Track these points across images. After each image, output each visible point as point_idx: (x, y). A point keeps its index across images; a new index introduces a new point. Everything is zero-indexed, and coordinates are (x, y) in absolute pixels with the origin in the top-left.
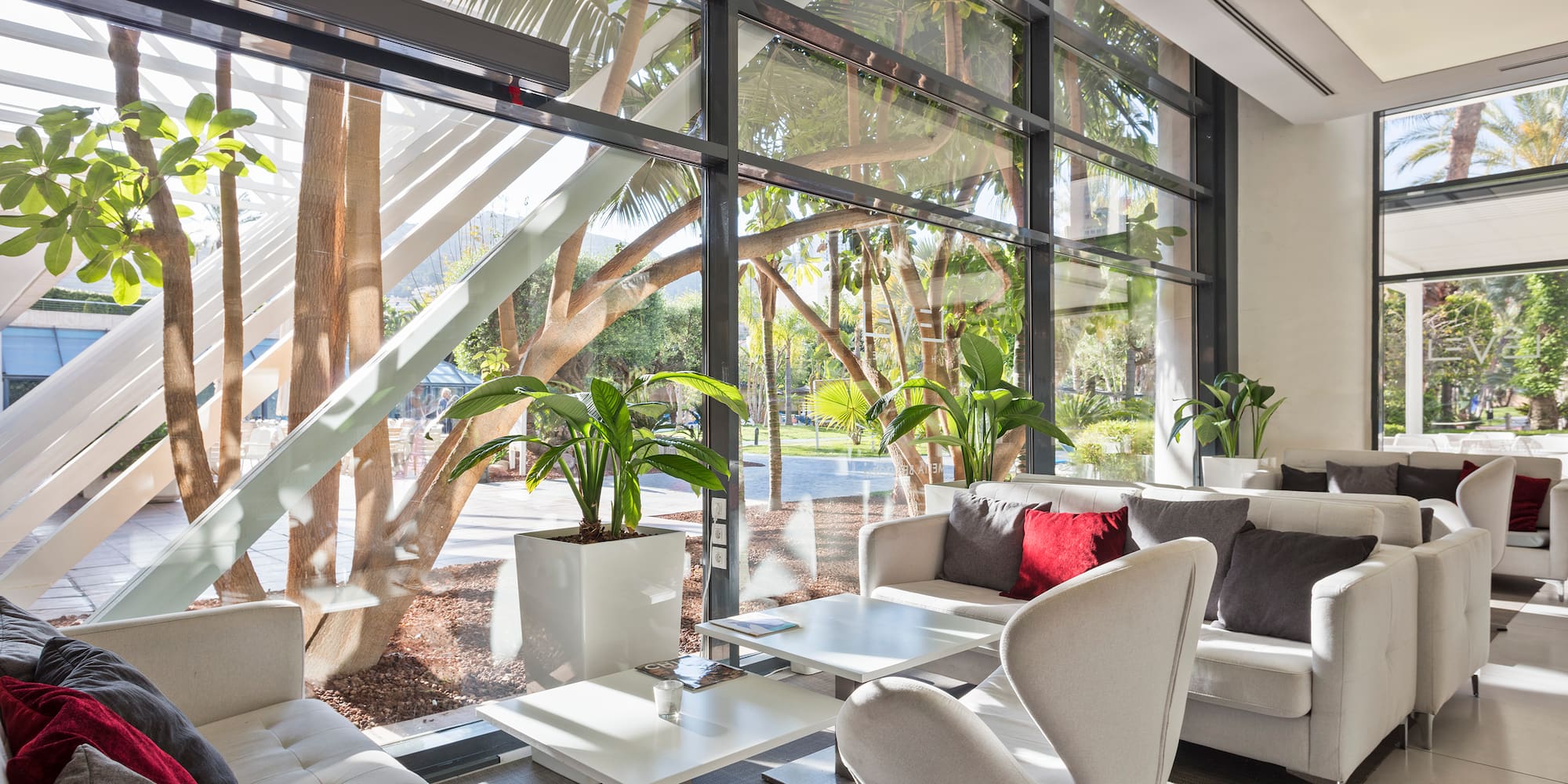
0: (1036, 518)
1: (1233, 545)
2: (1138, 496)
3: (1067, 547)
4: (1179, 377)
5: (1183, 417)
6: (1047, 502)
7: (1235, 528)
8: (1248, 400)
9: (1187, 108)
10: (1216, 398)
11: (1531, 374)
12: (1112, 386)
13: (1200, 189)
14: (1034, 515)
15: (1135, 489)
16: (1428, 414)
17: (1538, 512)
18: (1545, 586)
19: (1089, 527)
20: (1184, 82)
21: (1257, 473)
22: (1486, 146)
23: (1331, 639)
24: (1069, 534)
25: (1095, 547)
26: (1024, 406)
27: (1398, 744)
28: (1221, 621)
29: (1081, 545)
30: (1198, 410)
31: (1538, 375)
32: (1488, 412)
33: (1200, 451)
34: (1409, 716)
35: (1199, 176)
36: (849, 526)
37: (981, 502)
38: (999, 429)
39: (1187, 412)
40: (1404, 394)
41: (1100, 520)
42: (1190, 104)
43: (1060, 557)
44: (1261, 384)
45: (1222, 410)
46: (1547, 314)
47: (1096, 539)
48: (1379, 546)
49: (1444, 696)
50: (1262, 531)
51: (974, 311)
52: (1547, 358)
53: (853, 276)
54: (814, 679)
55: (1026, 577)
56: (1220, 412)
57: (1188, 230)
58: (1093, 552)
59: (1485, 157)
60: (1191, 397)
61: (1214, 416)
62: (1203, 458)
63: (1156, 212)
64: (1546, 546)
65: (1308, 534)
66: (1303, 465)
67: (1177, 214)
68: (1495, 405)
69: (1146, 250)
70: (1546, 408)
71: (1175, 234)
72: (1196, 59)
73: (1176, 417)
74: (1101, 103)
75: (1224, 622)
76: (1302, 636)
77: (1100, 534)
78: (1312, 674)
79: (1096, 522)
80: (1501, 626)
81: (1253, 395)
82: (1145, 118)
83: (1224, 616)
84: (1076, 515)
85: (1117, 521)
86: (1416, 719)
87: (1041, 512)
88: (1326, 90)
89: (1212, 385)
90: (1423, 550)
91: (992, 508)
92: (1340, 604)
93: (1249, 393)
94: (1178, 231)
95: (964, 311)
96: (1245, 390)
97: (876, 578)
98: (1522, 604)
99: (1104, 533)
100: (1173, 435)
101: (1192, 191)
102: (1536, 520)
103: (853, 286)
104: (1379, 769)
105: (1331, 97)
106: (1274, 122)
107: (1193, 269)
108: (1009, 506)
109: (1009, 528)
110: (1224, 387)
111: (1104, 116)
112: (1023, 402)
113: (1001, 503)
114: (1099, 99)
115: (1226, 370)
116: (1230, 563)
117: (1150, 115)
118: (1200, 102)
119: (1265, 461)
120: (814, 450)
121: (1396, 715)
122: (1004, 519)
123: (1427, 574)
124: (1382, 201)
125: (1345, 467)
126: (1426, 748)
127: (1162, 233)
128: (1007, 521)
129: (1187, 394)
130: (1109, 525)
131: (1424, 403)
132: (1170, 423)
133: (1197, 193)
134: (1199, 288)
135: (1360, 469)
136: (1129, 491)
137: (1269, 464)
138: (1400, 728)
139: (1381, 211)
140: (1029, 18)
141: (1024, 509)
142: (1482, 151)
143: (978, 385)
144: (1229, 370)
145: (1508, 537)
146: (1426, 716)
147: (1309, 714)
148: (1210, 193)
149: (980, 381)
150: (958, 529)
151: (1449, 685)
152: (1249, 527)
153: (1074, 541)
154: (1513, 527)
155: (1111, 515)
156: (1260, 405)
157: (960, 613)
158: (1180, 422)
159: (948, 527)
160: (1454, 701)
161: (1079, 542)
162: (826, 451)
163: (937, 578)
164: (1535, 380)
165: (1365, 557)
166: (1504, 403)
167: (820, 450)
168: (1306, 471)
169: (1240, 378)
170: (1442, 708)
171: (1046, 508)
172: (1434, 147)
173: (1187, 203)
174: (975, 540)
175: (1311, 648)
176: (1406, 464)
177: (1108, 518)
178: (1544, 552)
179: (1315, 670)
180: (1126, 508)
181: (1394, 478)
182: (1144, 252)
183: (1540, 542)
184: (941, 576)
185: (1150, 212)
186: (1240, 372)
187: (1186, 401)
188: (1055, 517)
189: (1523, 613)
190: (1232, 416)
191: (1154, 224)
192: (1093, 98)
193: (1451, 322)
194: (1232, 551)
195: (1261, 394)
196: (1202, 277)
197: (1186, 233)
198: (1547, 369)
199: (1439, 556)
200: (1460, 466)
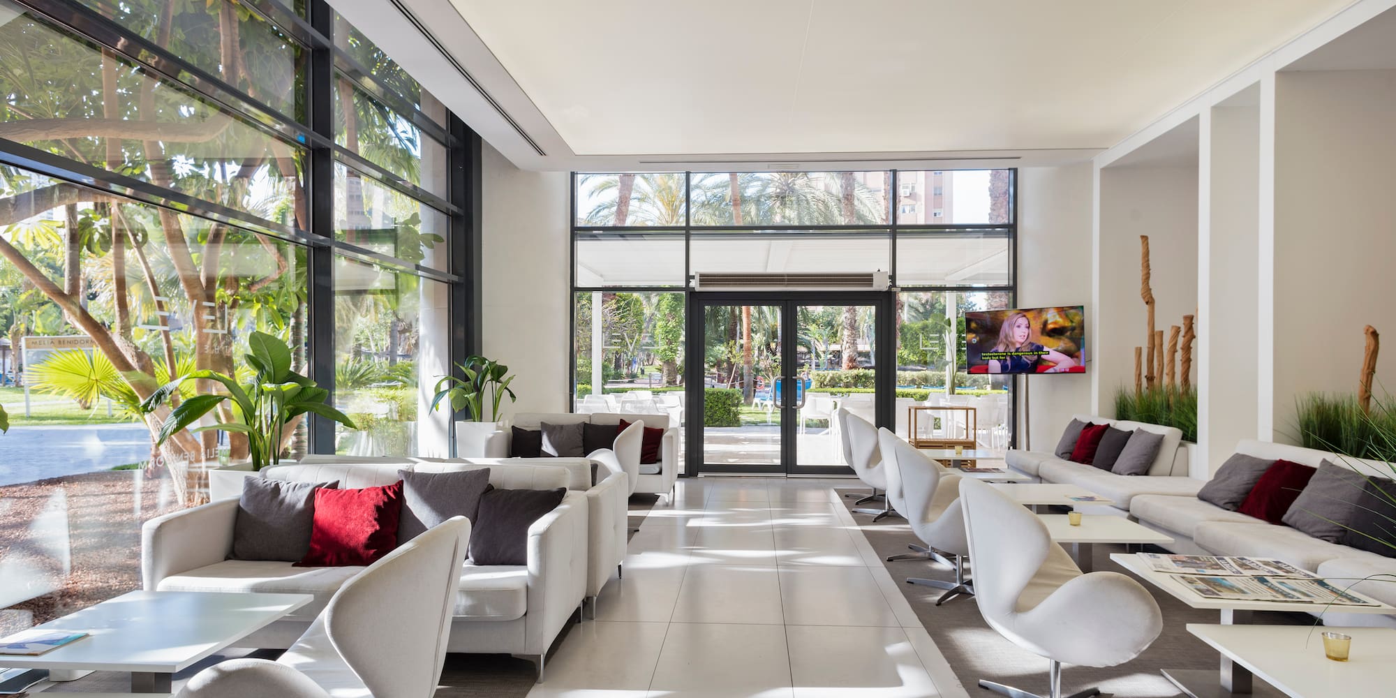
0: (326, 495)
1: (479, 503)
2: (410, 470)
3: (354, 517)
4: (438, 354)
5: (441, 391)
6: (335, 480)
7: (480, 490)
8: (489, 377)
9: (444, 142)
10: (465, 374)
11: (662, 346)
12: (377, 345)
13: (454, 208)
14: (324, 493)
15: (409, 465)
16: (605, 378)
17: (657, 451)
18: (660, 498)
19: (373, 499)
20: (442, 122)
21: (495, 434)
22: (640, 188)
23: (538, 563)
24: (355, 507)
25: (377, 515)
26: (310, 393)
27: (577, 621)
28: (471, 559)
29: (365, 515)
30: (453, 384)
31: (666, 347)
32: (641, 369)
33: (454, 417)
34: (583, 601)
35: (453, 196)
36: (96, 510)
37: (273, 485)
38: (286, 415)
39: (445, 386)
40: (591, 363)
41: (381, 493)
42: (446, 138)
43: (347, 527)
44: (498, 363)
45: (470, 384)
46: (671, 306)
47: (378, 508)
48: (569, 492)
49: (601, 584)
50: (498, 490)
51: (248, 287)
52: (671, 335)
53: (96, 237)
54: (82, 683)
55: (317, 547)
56: (468, 385)
57: (445, 238)
58: (375, 519)
59: (639, 196)
60: (447, 374)
61: (464, 389)
62: (456, 422)
63: (420, 218)
64: (660, 473)
65: (527, 490)
66: (526, 425)
67: (436, 224)
68: (645, 364)
69: (412, 249)
70: (670, 369)
71: (434, 240)
72: (451, 112)
73: (436, 389)
74: (371, 113)
75: (473, 560)
76: (521, 561)
77: (382, 504)
78: (527, 587)
79: (378, 495)
80: (635, 528)
81: (492, 373)
82: (410, 135)
83: (473, 555)
84: (360, 490)
85: (395, 492)
86: (587, 602)
87: (330, 490)
88: (541, 153)
89: (464, 366)
90: (592, 492)
91: (283, 489)
92: (544, 538)
93: (490, 371)
94: (437, 238)
95: (238, 289)
96: (487, 370)
97: (163, 567)
98: (648, 511)
99: (384, 502)
100: (433, 405)
101: (448, 209)
102: (656, 455)
103: (97, 248)
104: (566, 640)
105: (544, 156)
106: (507, 166)
107: (449, 272)
108: (301, 487)
109: (301, 505)
110: (472, 368)
111: (373, 124)
112: (308, 390)
113: (293, 484)
114: (369, 109)
115: (473, 354)
116: (477, 516)
117: (413, 134)
118: (454, 139)
119: (500, 423)
120: (22, 418)
121: (576, 602)
122: (295, 499)
123: (593, 505)
124: (576, 232)
125: (553, 425)
126: (592, 619)
127: (424, 238)
128: (299, 500)
129: (445, 372)
130: (388, 496)
131: (603, 369)
132: (431, 395)
133: (452, 211)
134: (453, 286)
135: (562, 427)
136: (403, 466)
137: (504, 425)
138: (578, 609)
139: (575, 239)
140: (311, 46)
141: (314, 488)
142: (637, 191)
143: (265, 376)
144: (475, 355)
145: (640, 468)
146: (592, 597)
147: (526, 614)
148: (461, 212)
149: (269, 374)
150: (249, 512)
151: (606, 573)
152: (490, 488)
153: (360, 512)
154: (642, 462)
155: (389, 487)
156: (498, 381)
157: (257, 589)
158: (439, 394)
159: (239, 510)
160: (609, 584)
161: (364, 513)
162: (41, 418)
163: (227, 558)
164: (665, 350)
165: (558, 502)
166: (650, 363)
167: (32, 418)
168: (528, 429)
169: (483, 361)
170: (601, 590)
171: (334, 486)
172: (610, 183)
173: (445, 216)
174: (267, 520)
175: (527, 569)
176: (588, 423)
177: (388, 491)
178: (660, 476)
179: (529, 584)
180: (402, 481)
181: (582, 432)
182: (410, 251)
183: (657, 470)
184: (231, 557)
185: (415, 219)
186: (483, 356)
187: (444, 377)
188: (342, 494)
189: (649, 517)
190: (478, 389)
191: (419, 229)
192: (364, 107)
193: (618, 312)
194: (478, 508)
195: (498, 372)
196: (455, 278)
197: (443, 241)
198: (671, 343)
199: (600, 495)
200: (618, 423)
